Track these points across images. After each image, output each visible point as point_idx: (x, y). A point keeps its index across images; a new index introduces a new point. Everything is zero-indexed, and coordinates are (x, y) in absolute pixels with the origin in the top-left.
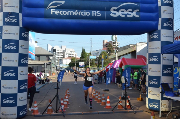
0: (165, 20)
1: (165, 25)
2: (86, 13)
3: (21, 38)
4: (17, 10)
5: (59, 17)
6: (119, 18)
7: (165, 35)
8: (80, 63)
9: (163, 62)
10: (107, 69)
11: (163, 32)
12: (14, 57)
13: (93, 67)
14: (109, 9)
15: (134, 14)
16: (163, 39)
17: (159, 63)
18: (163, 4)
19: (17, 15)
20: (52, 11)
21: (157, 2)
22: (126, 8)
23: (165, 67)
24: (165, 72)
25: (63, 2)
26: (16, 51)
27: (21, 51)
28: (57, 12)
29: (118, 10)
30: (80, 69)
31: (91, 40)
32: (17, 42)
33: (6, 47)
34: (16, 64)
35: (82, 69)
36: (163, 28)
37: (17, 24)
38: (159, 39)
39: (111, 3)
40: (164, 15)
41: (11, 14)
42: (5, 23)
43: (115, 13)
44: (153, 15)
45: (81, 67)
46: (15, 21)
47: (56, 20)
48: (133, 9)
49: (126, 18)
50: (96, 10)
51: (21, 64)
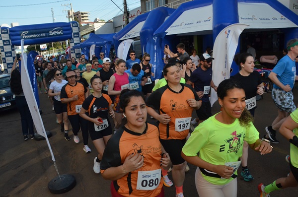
0: (75, 34)
1: (75, 36)
2: (39, 35)
3: (13, 50)
4: (9, 39)
5: (27, 38)
6: (54, 35)
7: (76, 40)
8: (41, 45)
9: (76, 52)
10: (67, 52)
11: (74, 39)
12: (11, 58)
13: (57, 48)
14: (48, 32)
15: (60, 32)
16: (75, 42)
17: (74, 53)
18: (73, 26)
19: (9, 41)
20: (24, 37)
21: (70, 25)
22: (56, 30)
23: (76, 54)
24: (77, 56)
25: (28, 32)
26: (11, 56)
27: (13, 56)
28: (26, 37)
29: (53, 32)
30: (41, 53)
31: (52, 11)
32: (11, 52)
33: (7, 55)
34: (12, 62)
35: (45, 52)
36: (74, 37)
37: (9, 44)
38: (73, 42)
39: (49, 29)
40: (74, 32)
41: (7, 40)
42: (4, 45)
43: (51, 33)
44: (70, 31)
45: (43, 51)
46: (8, 43)
47: (26, 40)
48: (60, 30)
49: (57, 35)
50: (43, 33)
51: (14, 61)
